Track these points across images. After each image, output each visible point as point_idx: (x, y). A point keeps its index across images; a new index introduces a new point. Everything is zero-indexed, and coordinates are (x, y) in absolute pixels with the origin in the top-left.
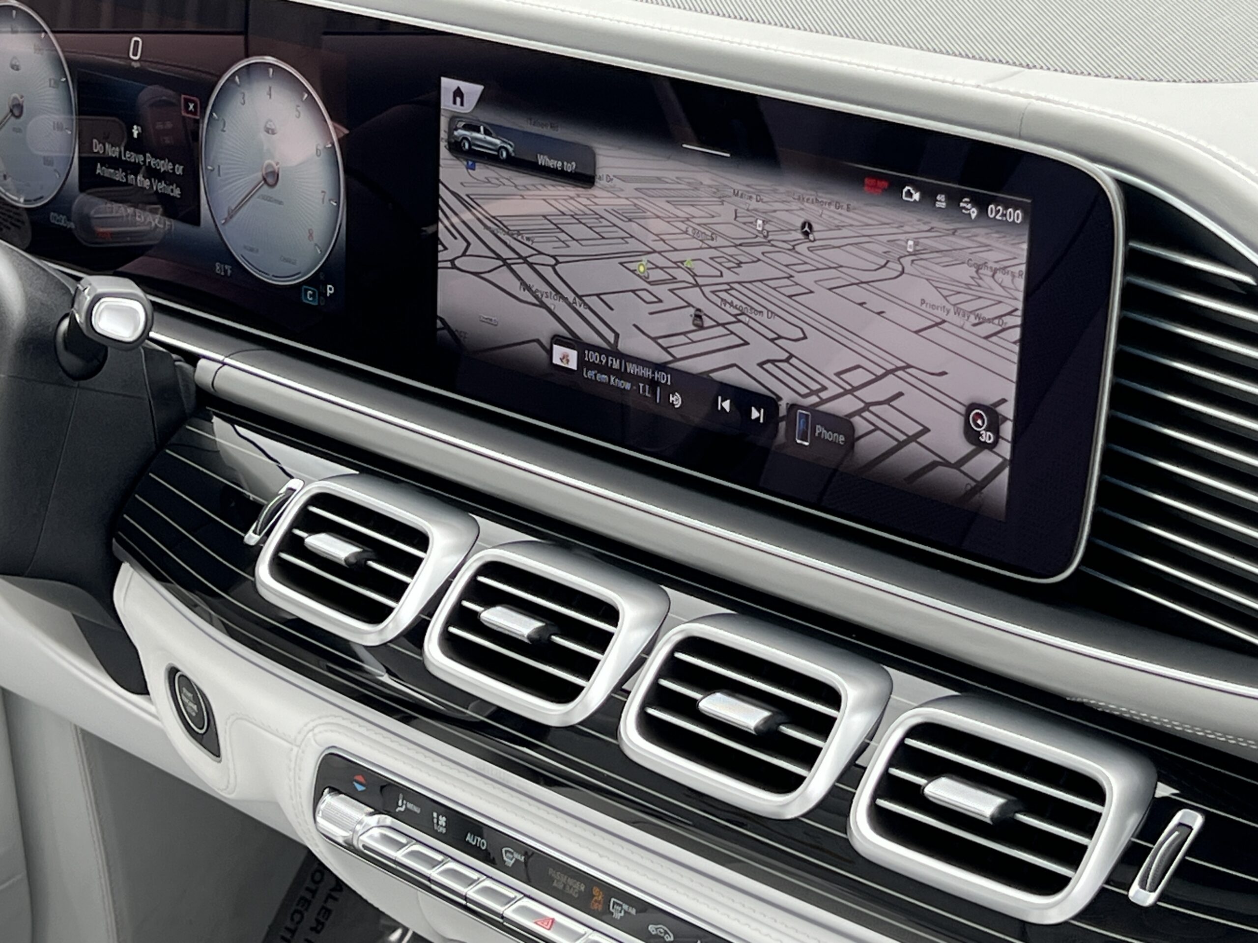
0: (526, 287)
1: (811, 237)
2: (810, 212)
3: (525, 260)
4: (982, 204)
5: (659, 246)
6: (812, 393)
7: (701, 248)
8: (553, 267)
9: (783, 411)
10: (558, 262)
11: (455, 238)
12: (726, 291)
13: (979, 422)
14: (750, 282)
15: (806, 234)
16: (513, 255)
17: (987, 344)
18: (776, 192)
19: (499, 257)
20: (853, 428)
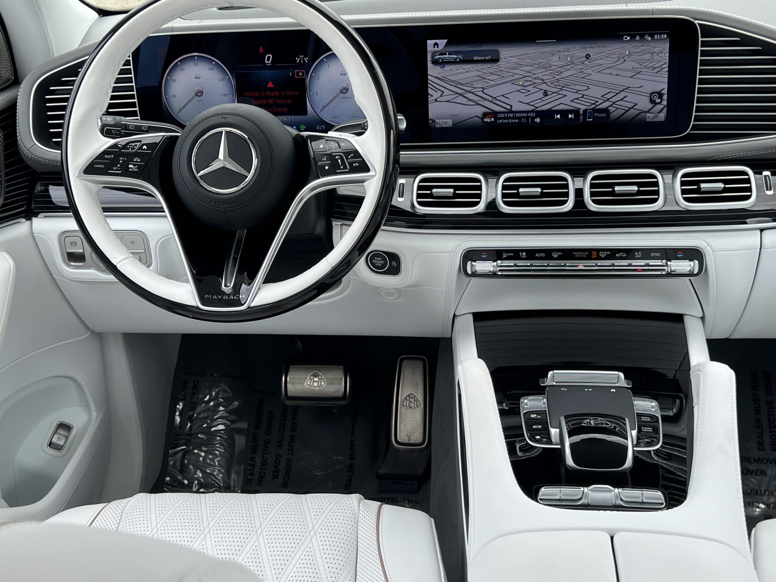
0: (470, 100)
2: (589, 51)
3: (469, 92)
4: (652, 36)
5: (529, 74)
6: (592, 104)
7: (546, 71)
8: (482, 91)
9: (581, 112)
10: (484, 89)
11: (437, 92)
12: (556, 82)
13: (655, 97)
14: (566, 77)
15: (588, 58)
16: (464, 91)
17: (656, 74)
18: (575, 48)
19: (457, 93)
20: (609, 111)
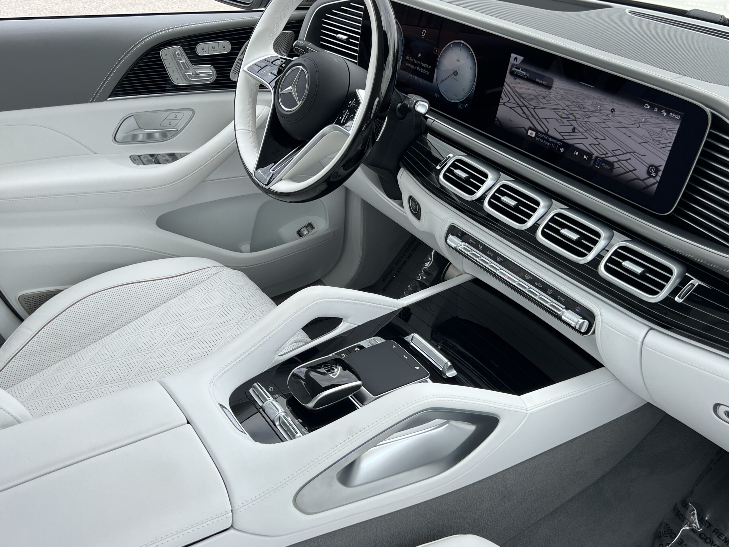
1: (614, 113)
2: (615, 106)
3: (526, 106)
4: (668, 113)
5: (567, 108)
6: (604, 154)
7: (579, 111)
8: (534, 109)
9: (594, 157)
10: (535, 108)
11: (506, 97)
12: (584, 123)
13: (652, 170)
14: (592, 122)
15: (612, 112)
16: (522, 104)
17: (660, 150)
18: (606, 99)
19: (518, 104)
20: (613, 165)
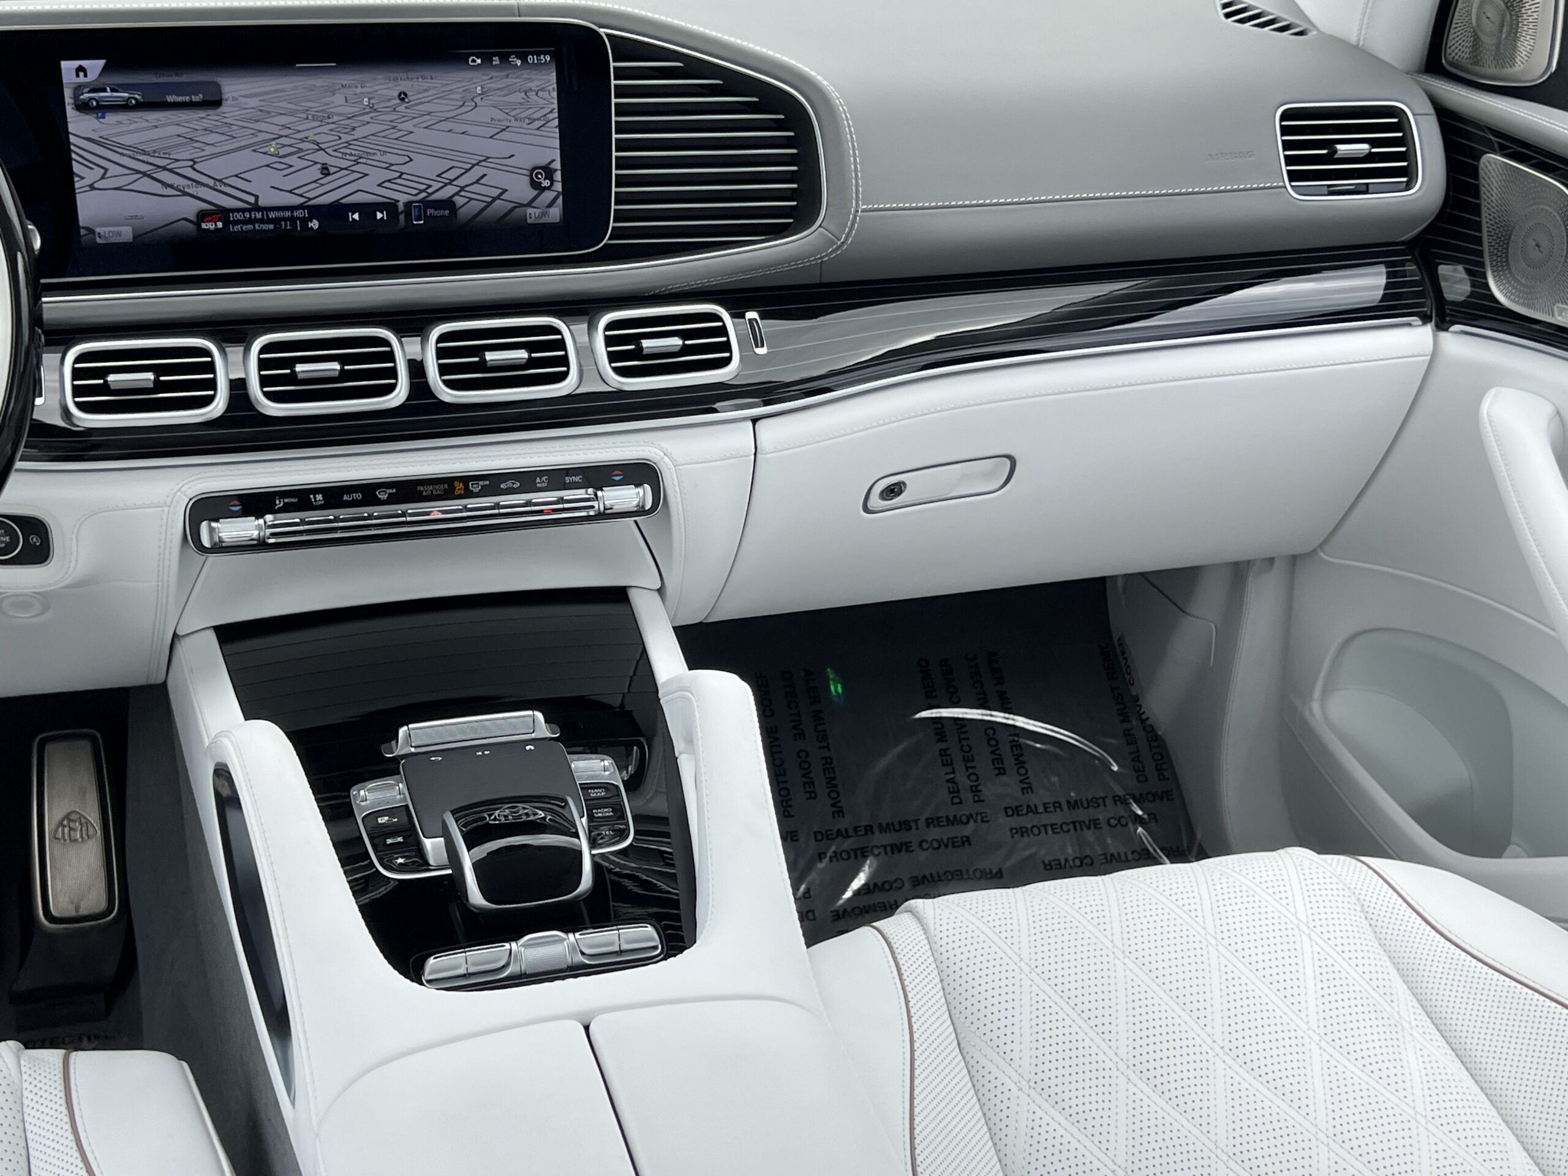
0: (166, 185)
1: (406, 100)
2: (404, 86)
3: (164, 168)
4: (523, 57)
5: (286, 132)
6: (421, 191)
7: (321, 126)
8: (191, 166)
9: (401, 206)
10: (195, 163)
11: (92, 169)
12: (345, 147)
13: (540, 176)
14: (364, 137)
15: (403, 99)
16: (152, 167)
17: (537, 132)
18: (375, 79)
19: (138, 172)
20: (453, 204)
